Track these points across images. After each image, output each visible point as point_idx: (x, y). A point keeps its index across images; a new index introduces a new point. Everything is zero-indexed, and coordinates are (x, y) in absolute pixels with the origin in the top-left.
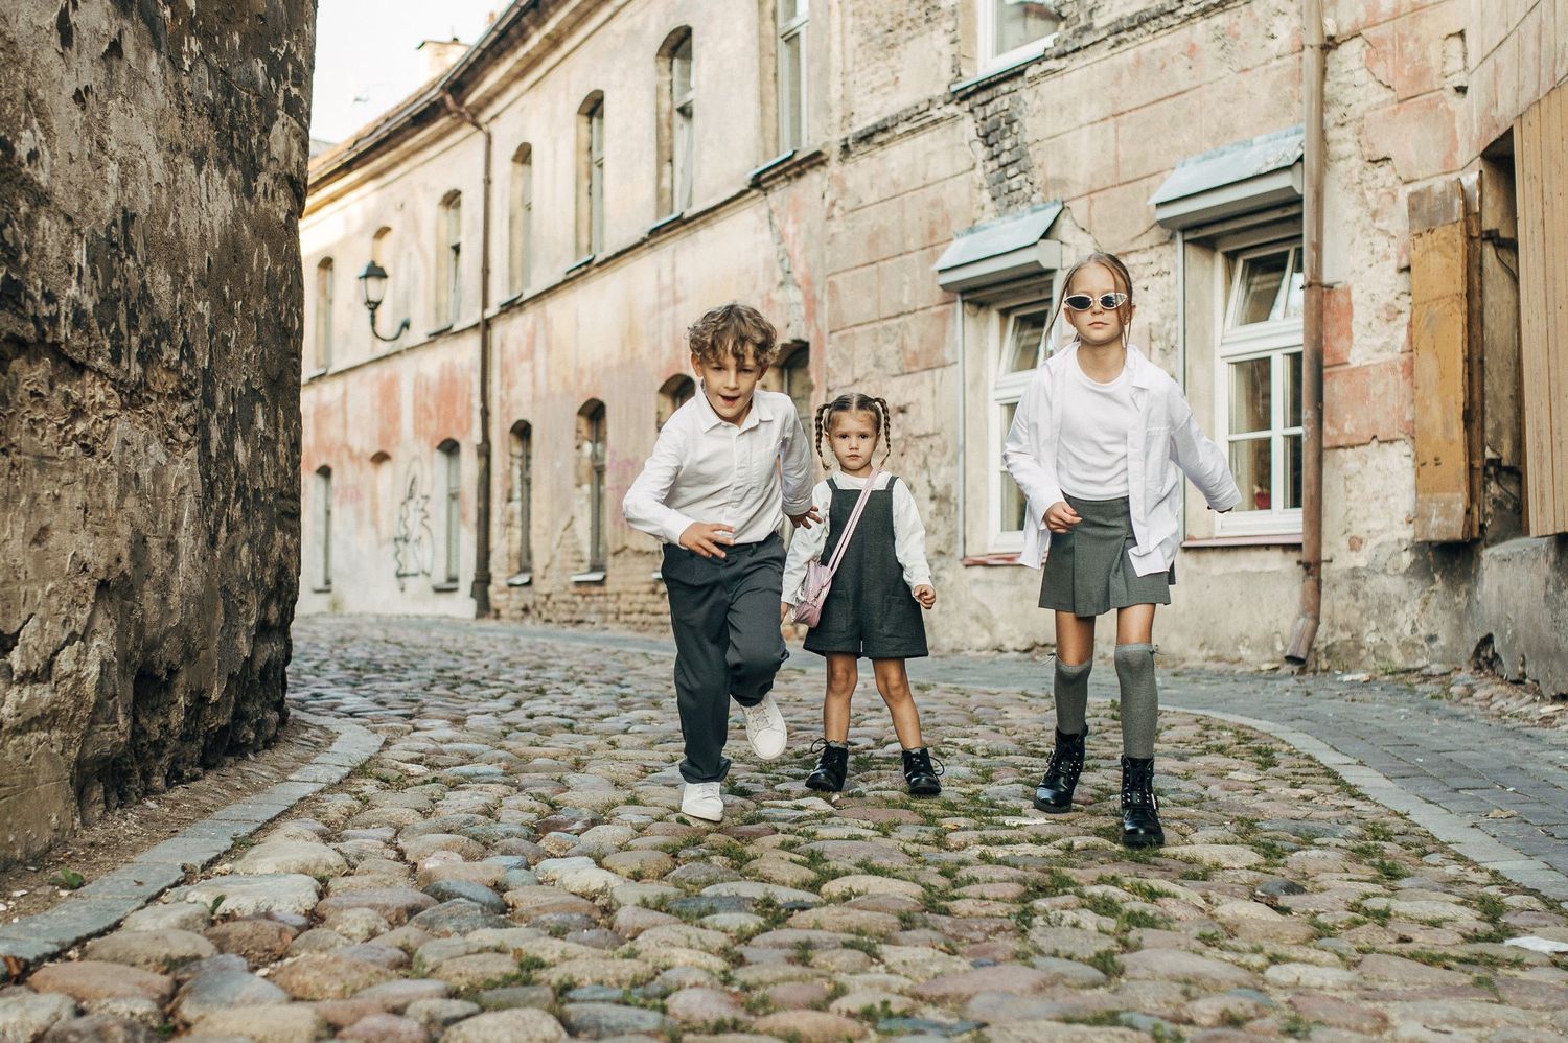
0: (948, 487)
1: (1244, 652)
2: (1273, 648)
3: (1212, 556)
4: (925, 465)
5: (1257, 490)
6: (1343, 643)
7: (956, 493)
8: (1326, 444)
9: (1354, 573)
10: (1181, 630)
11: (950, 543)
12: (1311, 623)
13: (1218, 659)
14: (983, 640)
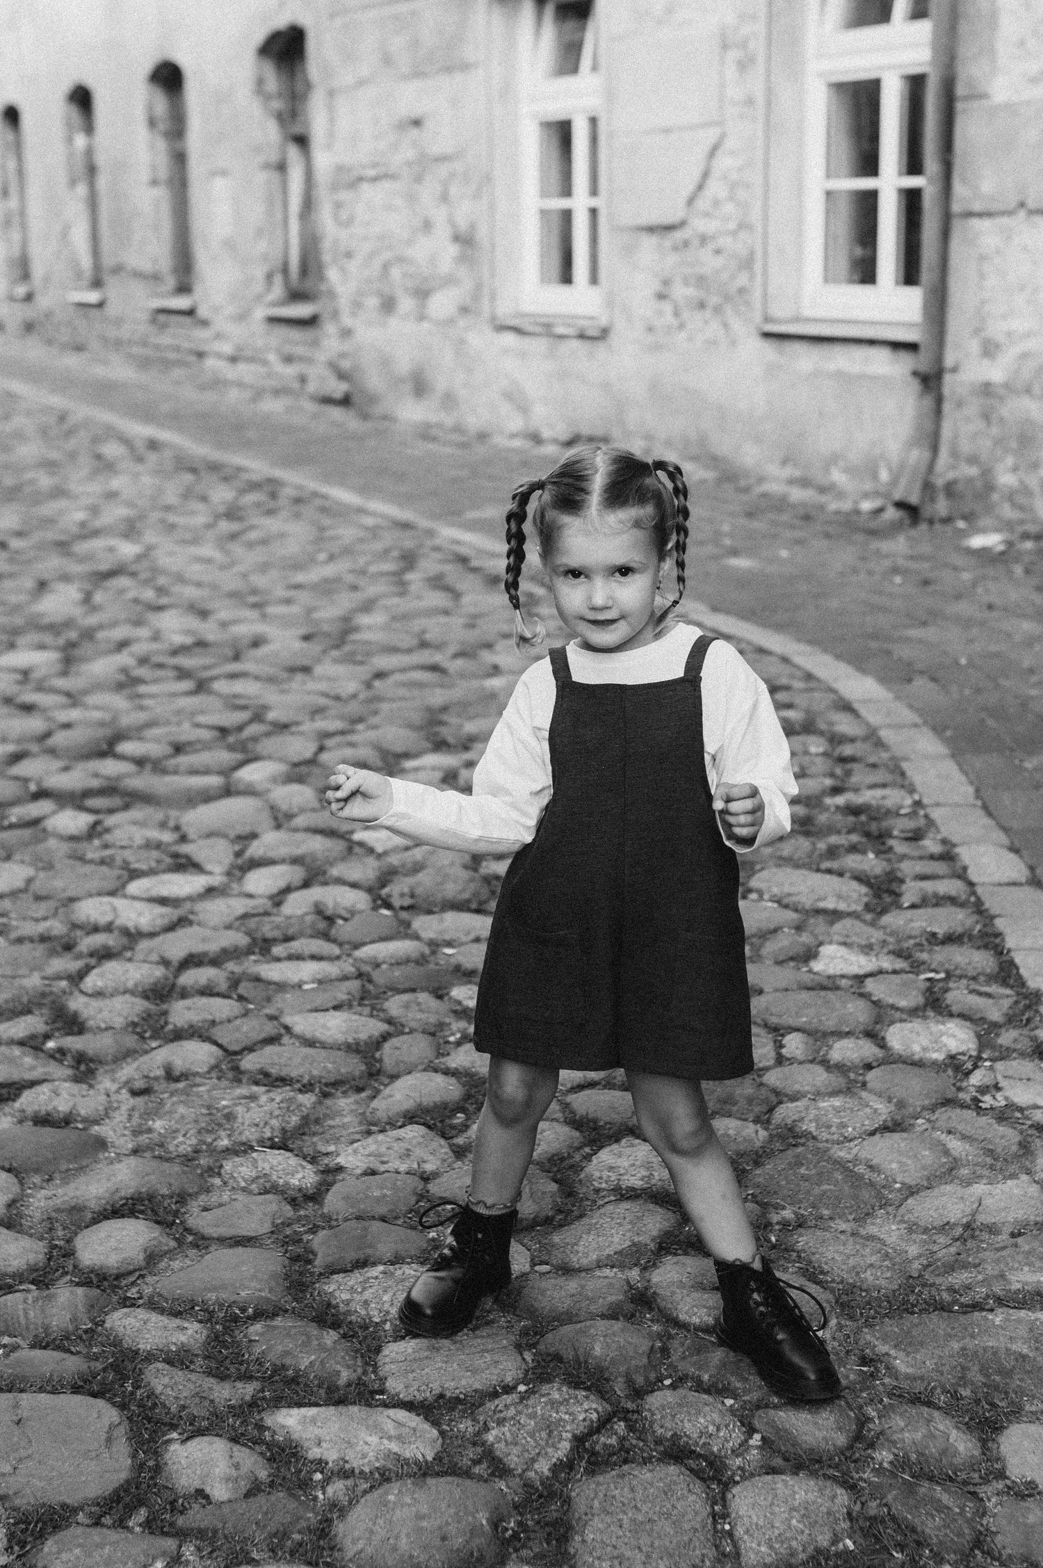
0: (473, 227)
1: (838, 477)
2: (875, 477)
3: (798, 347)
4: (445, 198)
5: (859, 251)
6: (970, 481)
7: (482, 233)
8: (956, 207)
9: (986, 389)
10: (758, 440)
11: (476, 295)
12: (927, 455)
13: (804, 482)
14: (516, 423)
